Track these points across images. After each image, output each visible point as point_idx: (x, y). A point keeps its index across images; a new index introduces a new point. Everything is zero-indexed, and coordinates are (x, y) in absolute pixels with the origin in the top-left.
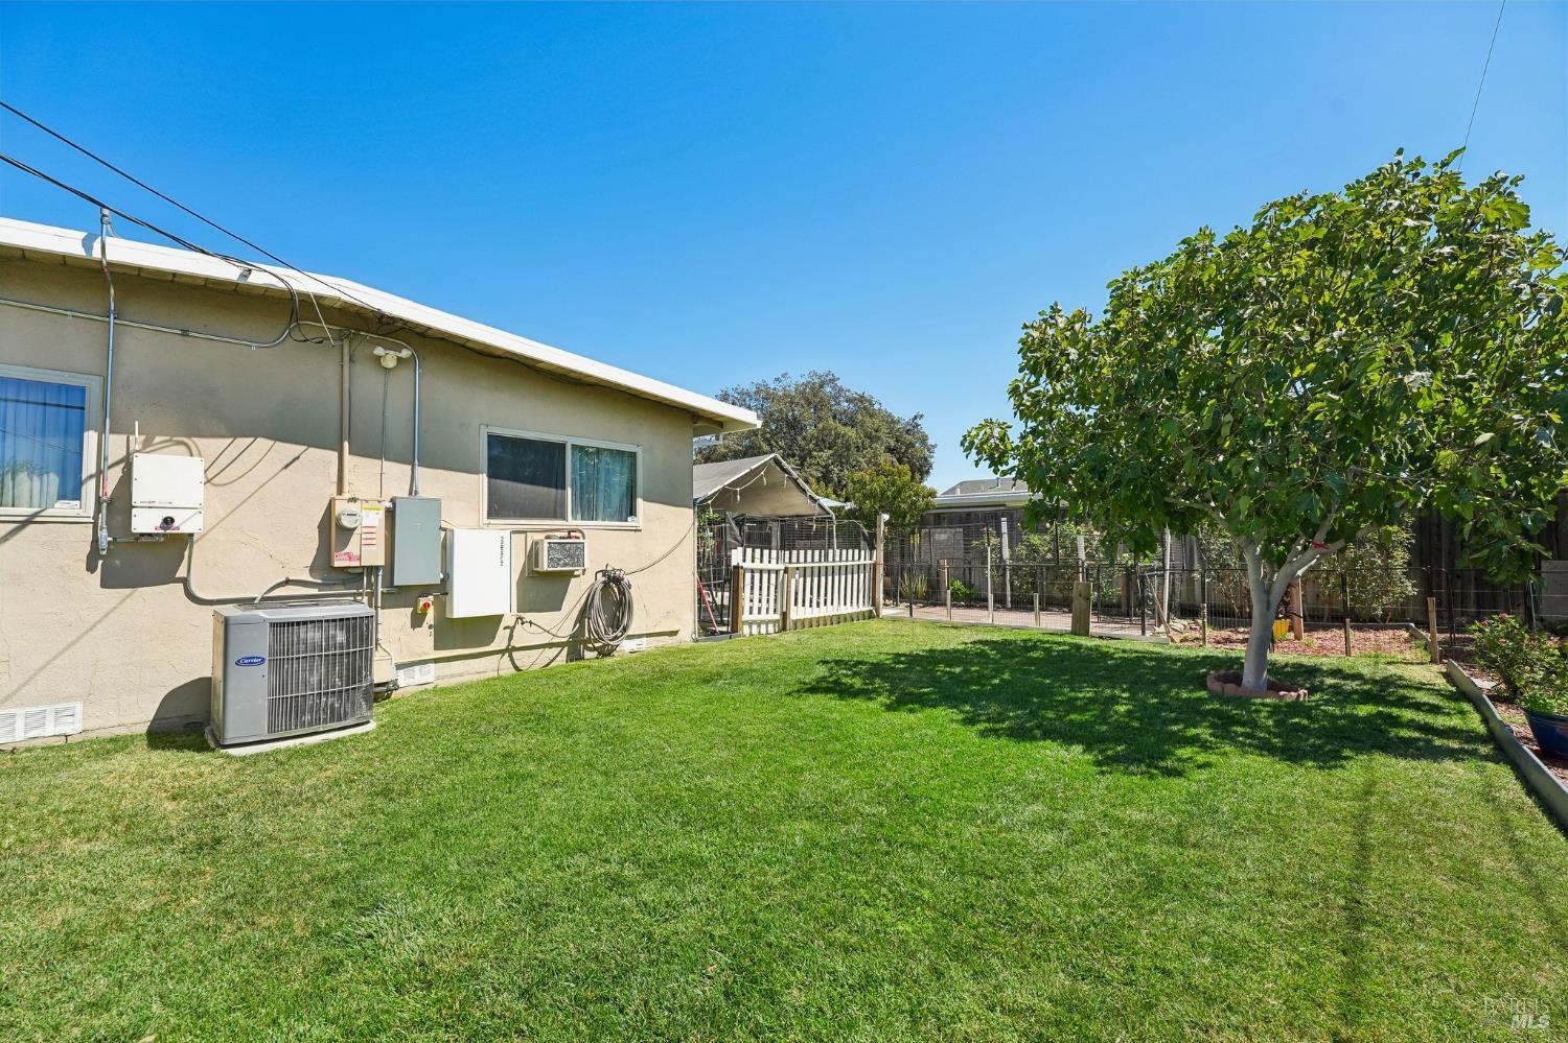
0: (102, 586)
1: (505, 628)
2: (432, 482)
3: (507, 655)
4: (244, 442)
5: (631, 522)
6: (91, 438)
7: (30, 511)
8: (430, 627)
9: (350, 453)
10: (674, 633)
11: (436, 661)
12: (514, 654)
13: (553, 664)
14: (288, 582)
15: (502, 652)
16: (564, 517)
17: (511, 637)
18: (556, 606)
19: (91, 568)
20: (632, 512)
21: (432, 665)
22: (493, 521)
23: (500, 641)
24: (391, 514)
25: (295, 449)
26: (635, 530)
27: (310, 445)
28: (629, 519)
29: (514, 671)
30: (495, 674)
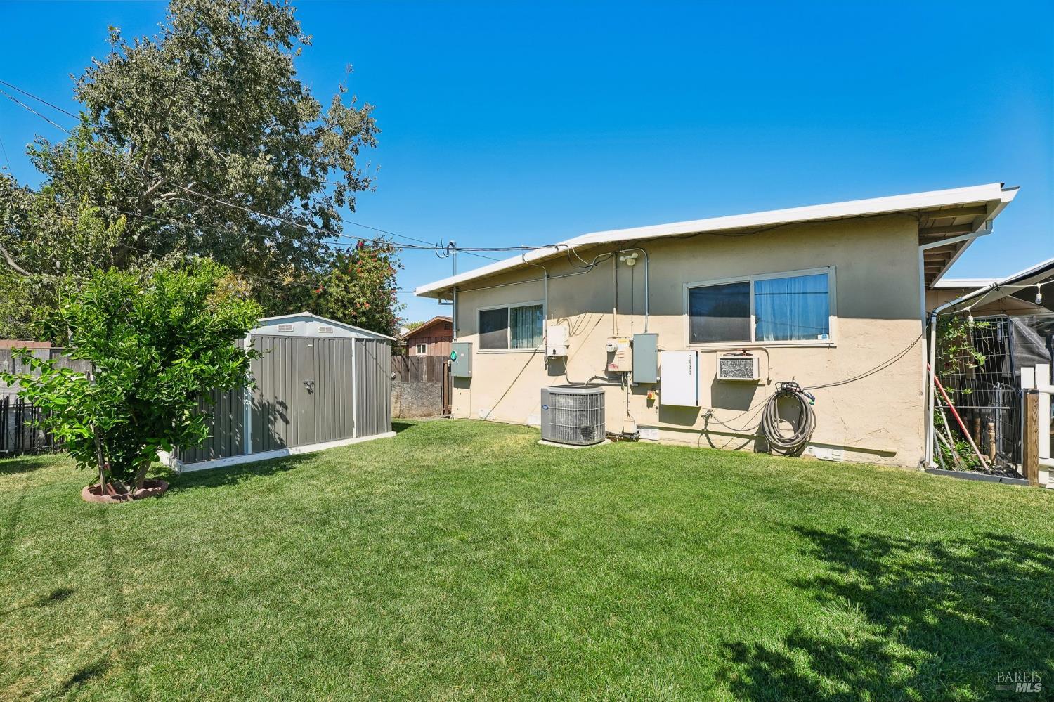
0: (549, 375)
1: (702, 416)
2: (655, 323)
3: (704, 435)
4: (582, 315)
5: (821, 340)
6: (544, 321)
7: (534, 349)
8: (657, 408)
9: (617, 313)
10: (892, 454)
11: (660, 428)
12: (711, 436)
13: (741, 450)
14: (596, 377)
15: (702, 432)
16: (749, 339)
17: (706, 424)
18: (745, 406)
19: (546, 369)
20: (826, 330)
21: (657, 431)
22: (692, 345)
23: (699, 424)
24: (632, 344)
25: (599, 315)
26: (829, 347)
27: (604, 313)
28: (820, 337)
29: (709, 446)
30: (697, 446)
